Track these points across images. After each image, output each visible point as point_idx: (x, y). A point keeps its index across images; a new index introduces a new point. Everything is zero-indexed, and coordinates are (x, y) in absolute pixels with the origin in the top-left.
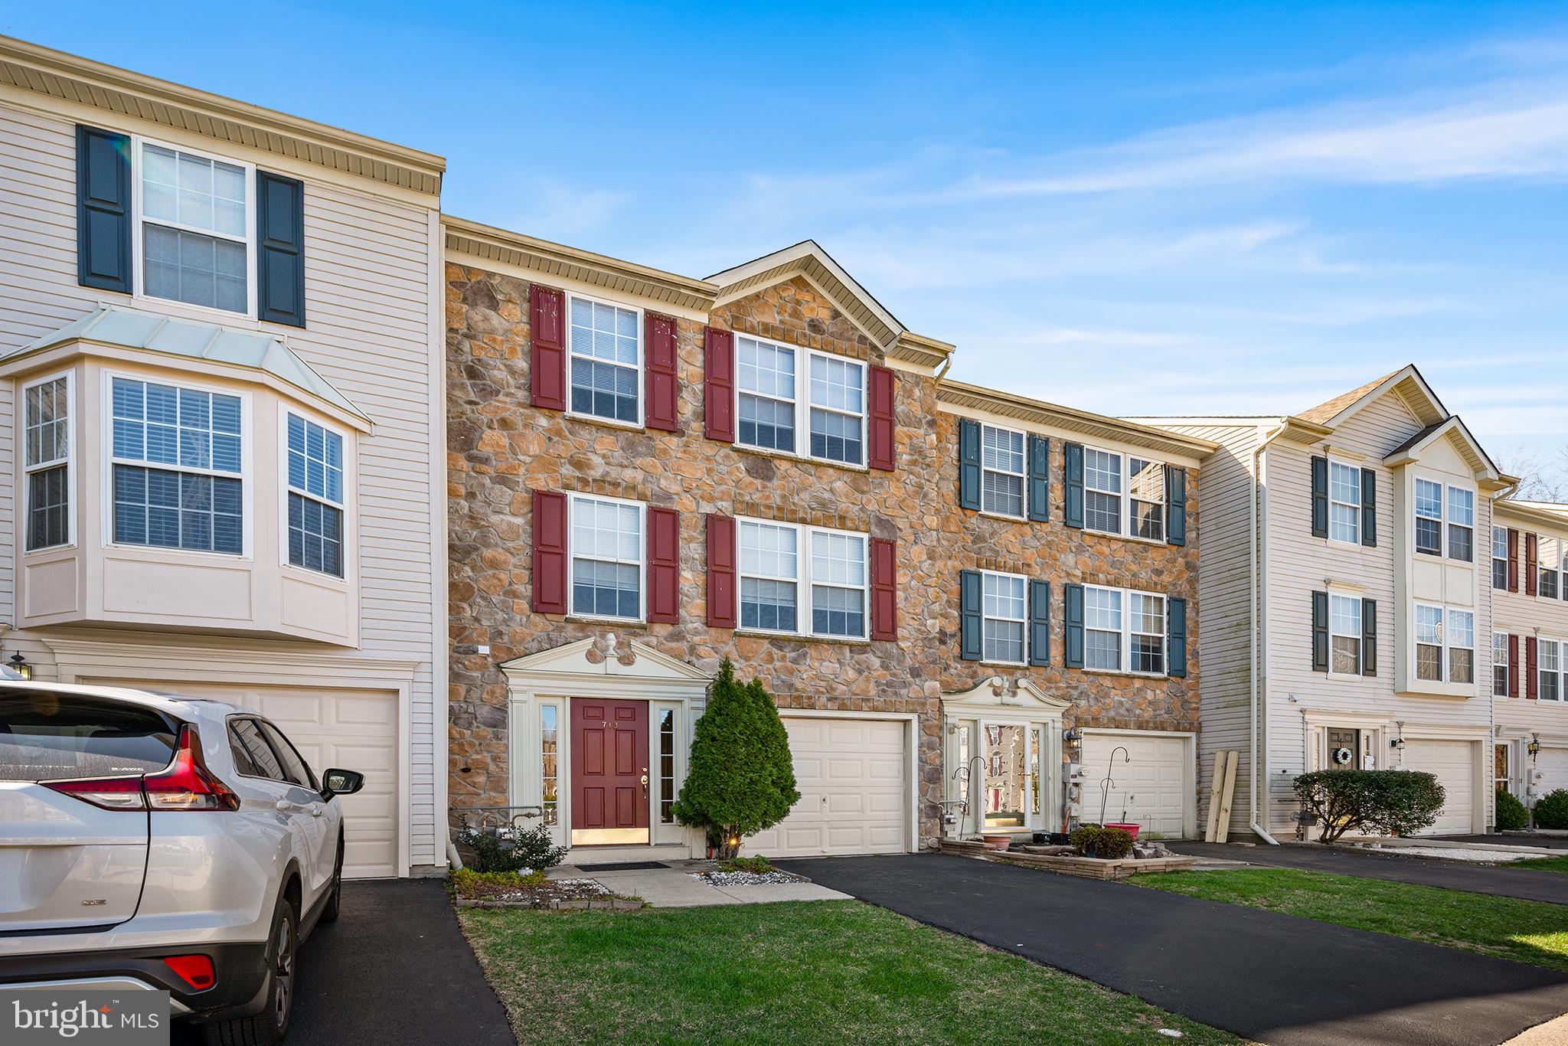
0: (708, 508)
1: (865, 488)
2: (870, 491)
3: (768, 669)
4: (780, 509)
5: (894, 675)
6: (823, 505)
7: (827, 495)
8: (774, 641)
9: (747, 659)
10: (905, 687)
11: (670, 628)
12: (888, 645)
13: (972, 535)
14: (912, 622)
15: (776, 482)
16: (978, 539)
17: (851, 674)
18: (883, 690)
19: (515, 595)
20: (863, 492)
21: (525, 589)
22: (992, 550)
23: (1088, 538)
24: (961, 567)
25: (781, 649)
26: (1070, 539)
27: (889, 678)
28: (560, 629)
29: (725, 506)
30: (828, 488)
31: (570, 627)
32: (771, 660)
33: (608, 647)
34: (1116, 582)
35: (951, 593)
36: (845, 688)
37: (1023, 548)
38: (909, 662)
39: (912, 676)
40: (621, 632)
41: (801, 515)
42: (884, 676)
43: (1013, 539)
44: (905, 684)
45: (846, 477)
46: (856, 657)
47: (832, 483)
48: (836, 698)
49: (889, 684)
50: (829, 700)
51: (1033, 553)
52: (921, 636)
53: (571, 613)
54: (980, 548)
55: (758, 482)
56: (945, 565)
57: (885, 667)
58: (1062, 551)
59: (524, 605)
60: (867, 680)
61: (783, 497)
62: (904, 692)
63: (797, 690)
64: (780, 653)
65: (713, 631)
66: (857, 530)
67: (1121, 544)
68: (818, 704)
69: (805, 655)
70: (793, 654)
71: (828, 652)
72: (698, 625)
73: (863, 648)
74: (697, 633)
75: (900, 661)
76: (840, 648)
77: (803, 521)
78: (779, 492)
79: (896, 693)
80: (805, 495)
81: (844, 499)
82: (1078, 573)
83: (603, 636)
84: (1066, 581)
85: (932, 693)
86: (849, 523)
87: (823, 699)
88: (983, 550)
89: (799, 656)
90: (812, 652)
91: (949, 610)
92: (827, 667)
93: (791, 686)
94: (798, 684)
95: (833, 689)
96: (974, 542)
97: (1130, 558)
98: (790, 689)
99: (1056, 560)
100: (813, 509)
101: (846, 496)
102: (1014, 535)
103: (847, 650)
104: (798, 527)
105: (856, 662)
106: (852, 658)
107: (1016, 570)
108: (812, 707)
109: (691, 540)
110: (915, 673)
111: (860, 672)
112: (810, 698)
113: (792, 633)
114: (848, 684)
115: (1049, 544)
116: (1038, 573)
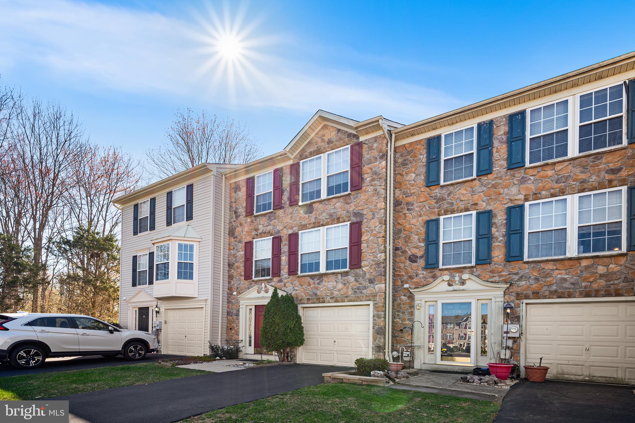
0: (290, 232)
1: (349, 201)
2: (352, 202)
3: (308, 288)
4: (314, 223)
5: (361, 284)
6: (331, 215)
7: (332, 211)
8: (312, 277)
9: (302, 285)
10: (366, 289)
11: (278, 278)
12: (357, 270)
13: (435, 199)
14: (369, 257)
15: (314, 213)
16: (439, 200)
17: (340, 286)
18: (355, 292)
19: (241, 275)
20: (348, 204)
21: (243, 273)
22: (448, 203)
23: (531, 170)
24: (428, 219)
25: (313, 279)
26: (514, 176)
27: (358, 285)
28: (251, 284)
29: (296, 229)
30: (333, 208)
31: (253, 283)
32: (309, 285)
33: (262, 288)
34: (563, 192)
35: (421, 234)
36: (338, 292)
37: (472, 195)
38: (368, 276)
39: (369, 283)
40: (266, 282)
41: (321, 223)
42: (355, 285)
43: (465, 192)
44: (365, 288)
45: (341, 200)
46: (344, 278)
47: (335, 204)
48: (334, 297)
49: (358, 289)
50: (331, 298)
51: (480, 196)
52: (374, 263)
53: (254, 279)
54: (440, 205)
55: (307, 216)
56: (417, 221)
57: (356, 280)
58: (507, 186)
59: (243, 278)
60: (348, 288)
61: (316, 218)
62: (365, 291)
63: (319, 296)
64: (313, 281)
65: (291, 277)
66: (344, 222)
67: (567, 163)
68: (326, 301)
69: (322, 281)
70: (318, 281)
71: (333, 278)
72: (287, 276)
73: (346, 273)
74: (286, 278)
75: (363, 277)
76: (336, 275)
77: (323, 225)
78: (314, 216)
79: (361, 292)
80: (324, 214)
81: (339, 210)
82: (522, 197)
83: (261, 284)
84: (510, 205)
85: (379, 290)
86: (341, 220)
87: (328, 298)
88: (442, 205)
89: (320, 281)
90: (325, 279)
91: (419, 244)
92: (331, 284)
93: (316, 294)
94: (319, 293)
95: (332, 294)
96: (437, 203)
97: (578, 170)
98: (316, 296)
99: (500, 194)
100: (326, 219)
101: (341, 208)
102: (466, 189)
103: (339, 276)
104: (321, 228)
105: (343, 280)
106: (342, 279)
107: (467, 210)
108: (324, 302)
109: (285, 245)
110: (371, 281)
111: (345, 284)
112: (323, 298)
113: (318, 273)
114: (339, 291)
115: (494, 186)
116: (483, 206)
